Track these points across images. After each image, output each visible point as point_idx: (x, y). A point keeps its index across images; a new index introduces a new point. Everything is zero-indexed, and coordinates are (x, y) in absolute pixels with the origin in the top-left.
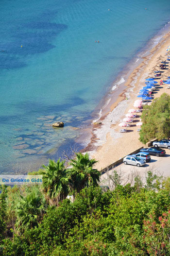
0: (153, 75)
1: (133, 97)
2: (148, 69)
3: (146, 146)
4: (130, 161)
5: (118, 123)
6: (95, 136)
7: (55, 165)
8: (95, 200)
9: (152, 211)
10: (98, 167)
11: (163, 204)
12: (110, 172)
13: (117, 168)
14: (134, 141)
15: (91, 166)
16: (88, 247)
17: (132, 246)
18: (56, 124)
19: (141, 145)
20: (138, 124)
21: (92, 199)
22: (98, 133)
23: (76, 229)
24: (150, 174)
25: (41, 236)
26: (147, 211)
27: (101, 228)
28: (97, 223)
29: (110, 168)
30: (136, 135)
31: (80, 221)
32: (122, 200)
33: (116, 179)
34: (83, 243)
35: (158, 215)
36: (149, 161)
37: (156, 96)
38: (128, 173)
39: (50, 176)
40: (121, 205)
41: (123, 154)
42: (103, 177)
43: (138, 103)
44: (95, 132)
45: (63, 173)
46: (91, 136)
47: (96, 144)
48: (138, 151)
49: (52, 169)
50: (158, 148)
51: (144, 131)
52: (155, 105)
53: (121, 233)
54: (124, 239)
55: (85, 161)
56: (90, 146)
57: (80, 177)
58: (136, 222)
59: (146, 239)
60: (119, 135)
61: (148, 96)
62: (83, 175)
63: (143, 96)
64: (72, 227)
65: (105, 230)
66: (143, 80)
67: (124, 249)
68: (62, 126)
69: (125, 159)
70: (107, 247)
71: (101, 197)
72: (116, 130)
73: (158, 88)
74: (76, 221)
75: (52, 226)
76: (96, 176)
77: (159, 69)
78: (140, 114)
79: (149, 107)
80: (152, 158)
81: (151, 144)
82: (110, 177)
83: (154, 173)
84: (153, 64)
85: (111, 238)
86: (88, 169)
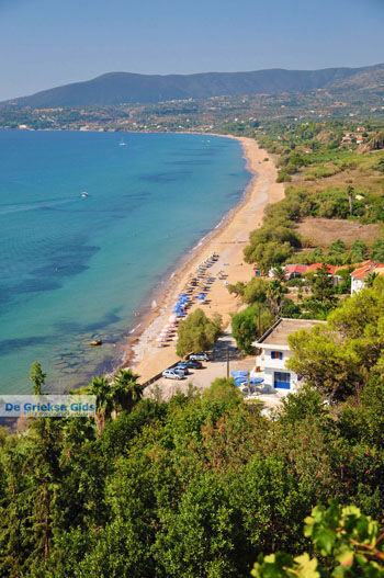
0: (186, 292)
1: (168, 314)
2: (179, 286)
3: (183, 360)
4: (169, 375)
5: (154, 338)
6: (133, 352)
7: (100, 381)
8: (153, 411)
9: (209, 418)
10: (140, 382)
11: (218, 411)
12: (152, 386)
13: (158, 382)
14: (171, 355)
15: (134, 380)
16: (150, 455)
17: (192, 451)
18: (94, 342)
19: (179, 359)
20: (174, 338)
21: (149, 410)
22: (136, 349)
23: (135, 439)
24: (190, 386)
25: (102, 447)
26: (204, 418)
27: (160, 437)
28: (156, 432)
29: (152, 381)
30: (172, 349)
31: (140, 431)
32: (178, 410)
33: (158, 392)
34: (145, 452)
35: (214, 421)
36: (187, 374)
37: (189, 311)
38: (169, 387)
39: (95, 393)
40: (178, 415)
41: (162, 368)
42: (146, 391)
43: (172, 318)
44: (133, 349)
45: (107, 389)
46: (129, 352)
47: (134, 360)
48: (176, 365)
49: (96, 385)
50: (195, 361)
51: (181, 346)
52: (190, 320)
53: (179, 441)
54: (184, 445)
55: (128, 376)
56: (128, 362)
57: (123, 392)
58: (194, 429)
59: (205, 444)
60: (156, 350)
61: (182, 311)
62: (127, 390)
63: (177, 312)
64: (132, 437)
65: (164, 438)
66: (176, 297)
67: (184, 454)
68: (99, 344)
69: (164, 373)
70: (169, 454)
71: (157, 407)
72: (153, 346)
73: (190, 304)
74: (135, 432)
75: (112, 438)
76: (139, 390)
77: (190, 286)
78: (176, 329)
79: (184, 322)
80: (190, 370)
81: (188, 358)
82: (152, 391)
83: (194, 385)
84: (185, 281)
85: (170, 446)
86: (131, 384)
